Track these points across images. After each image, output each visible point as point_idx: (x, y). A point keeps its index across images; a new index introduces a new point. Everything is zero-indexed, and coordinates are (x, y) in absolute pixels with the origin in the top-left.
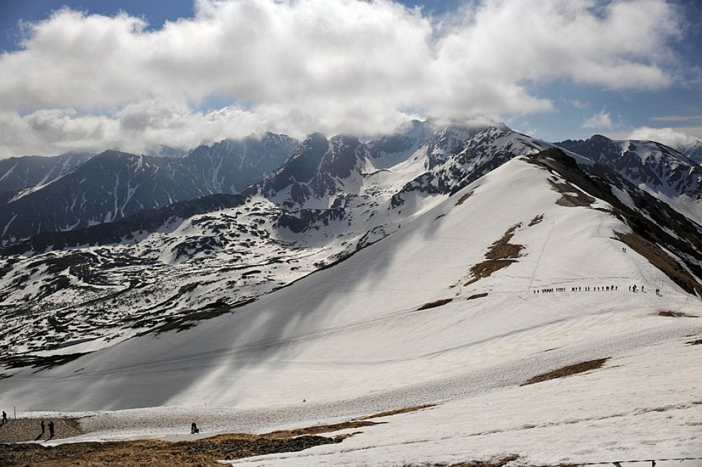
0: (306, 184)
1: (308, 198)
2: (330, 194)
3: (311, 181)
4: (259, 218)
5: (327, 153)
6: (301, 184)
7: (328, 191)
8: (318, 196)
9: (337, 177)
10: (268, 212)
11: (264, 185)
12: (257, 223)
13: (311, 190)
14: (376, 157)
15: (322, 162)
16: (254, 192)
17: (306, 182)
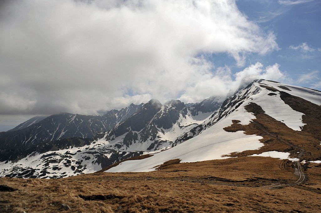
0: (137, 133)
1: (135, 142)
2: (151, 140)
3: (142, 130)
4: (88, 155)
5: (159, 112)
6: (134, 132)
7: (150, 137)
8: (142, 141)
9: (162, 128)
10: (98, 151)
11: (110, 132)
12: (84, 160)
13: (139, 137)
14: (194, 115)
15: (154, 118)
16: (101, 137)
17: (138, 131)
